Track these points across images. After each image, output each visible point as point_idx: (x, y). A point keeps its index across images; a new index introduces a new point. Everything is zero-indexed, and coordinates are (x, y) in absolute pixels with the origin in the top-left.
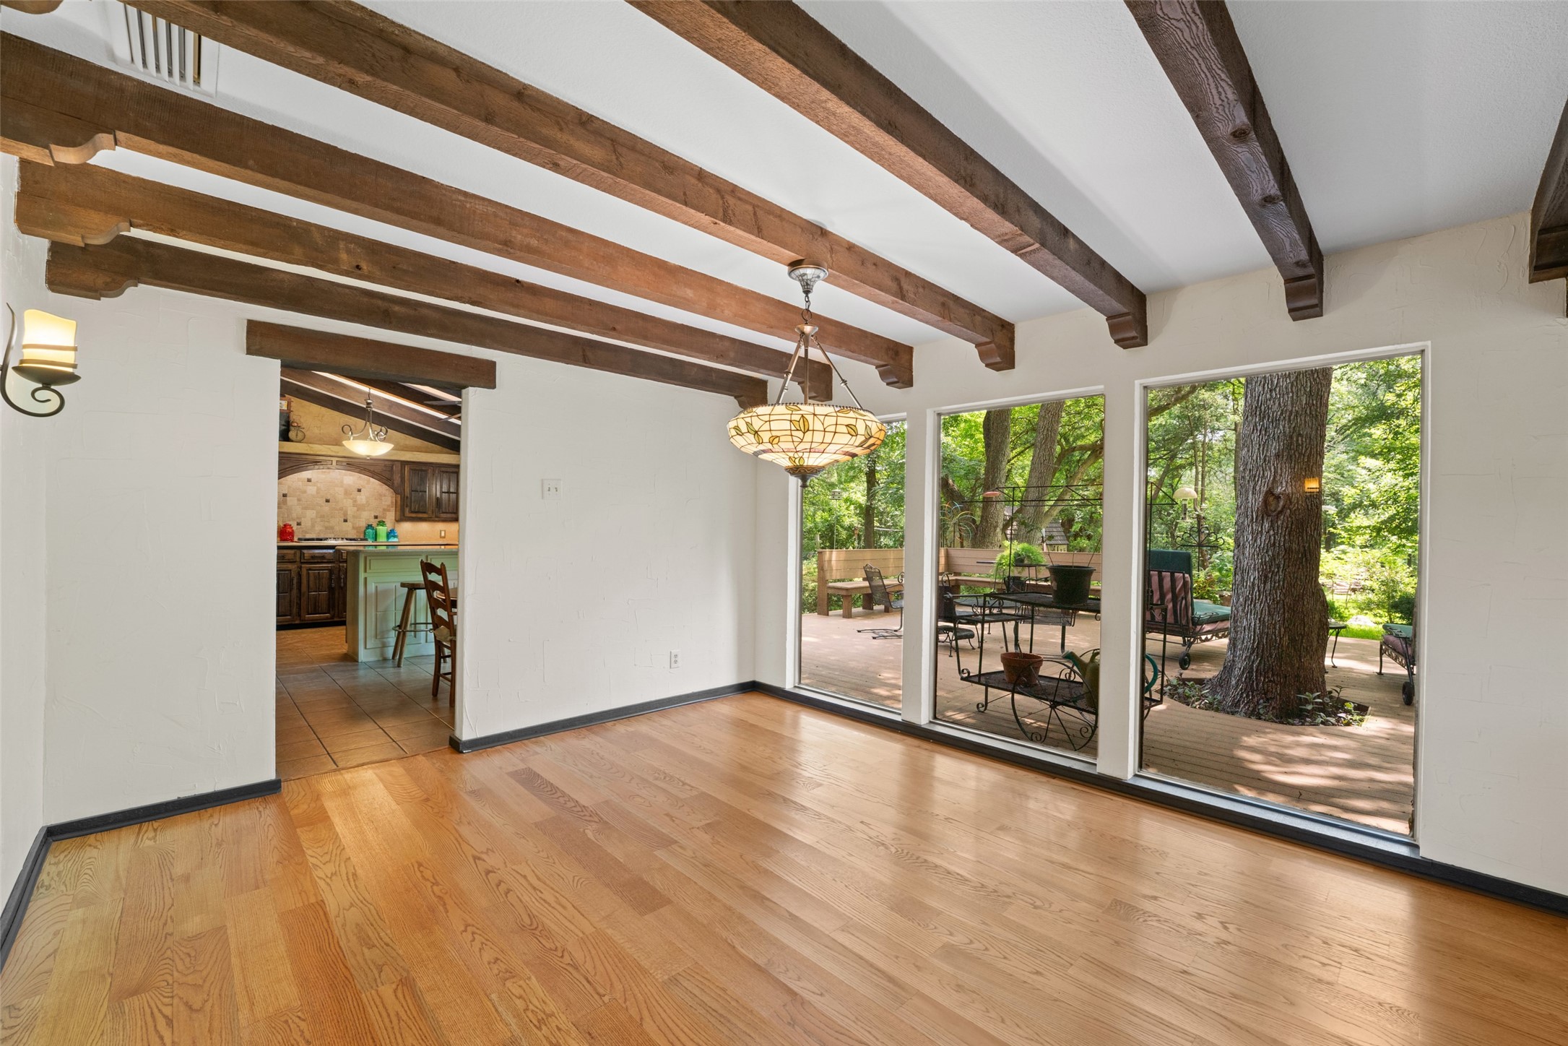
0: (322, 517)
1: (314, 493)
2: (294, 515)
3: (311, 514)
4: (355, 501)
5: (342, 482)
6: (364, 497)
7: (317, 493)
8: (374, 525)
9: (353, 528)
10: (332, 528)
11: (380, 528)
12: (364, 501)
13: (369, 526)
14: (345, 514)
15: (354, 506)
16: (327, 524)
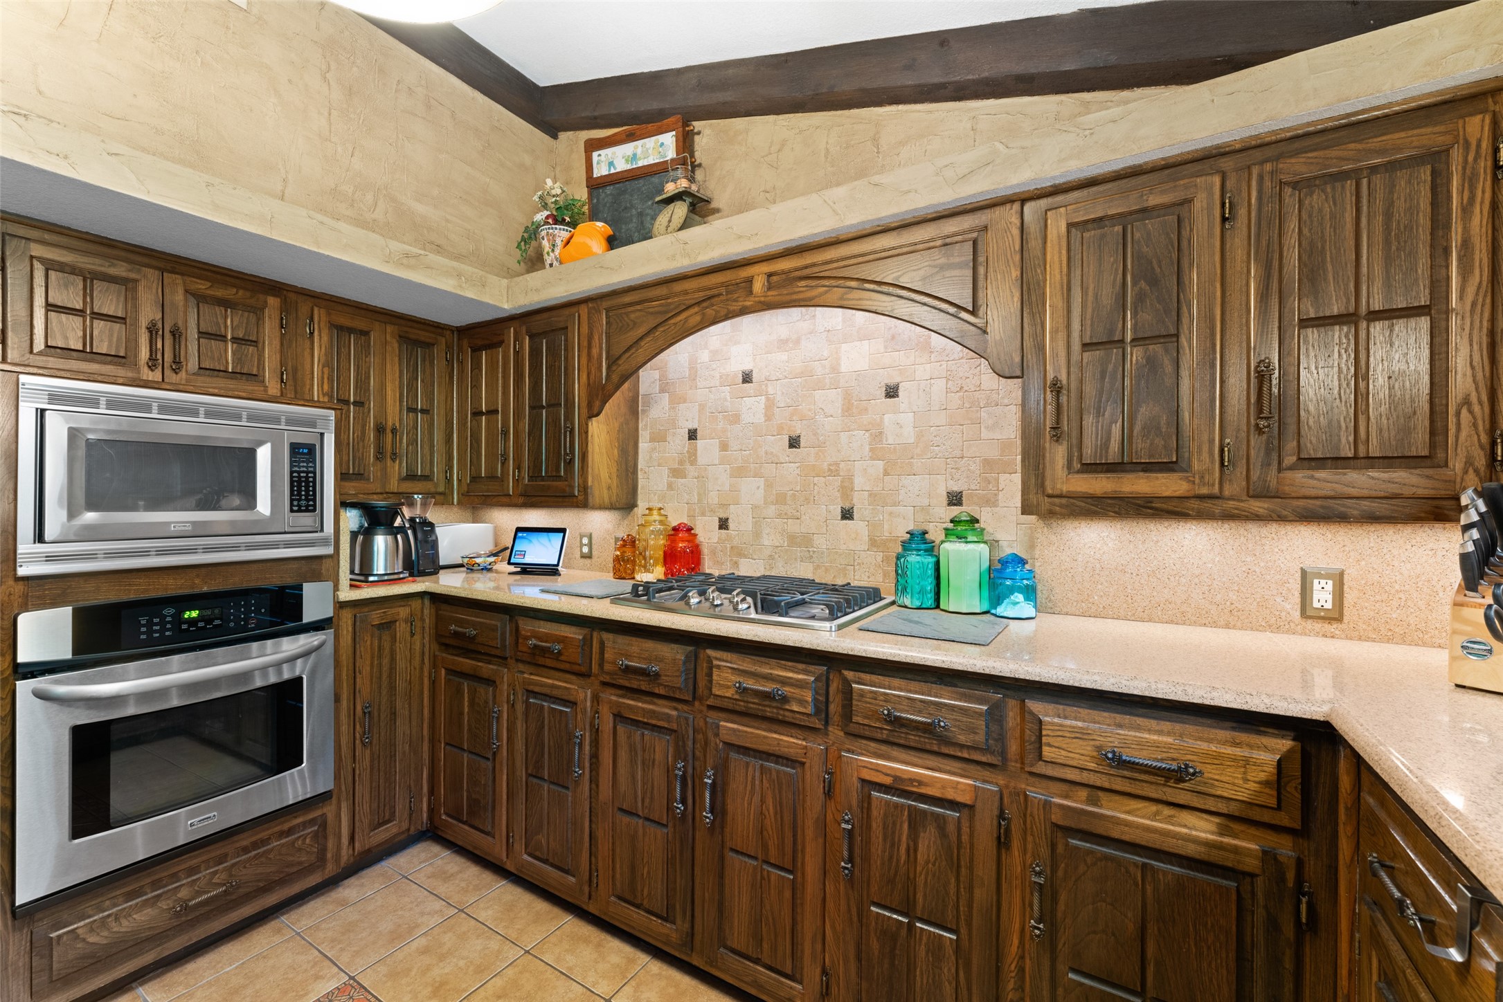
0: (781, 499)
1: (760, 418)
2: (713, 498)
3: (752, 490)
4: (878, 436)
5: (835, 369)
6: (907, 419)
7: (769, 417)
8: (936, 534)
9: (873, 543)
10: (805, 541)
11: (951, 549)
12: (909, 435)
13: (918, 540)
14: (847, 489)
15: (875, 455)
16: (793, 527)
